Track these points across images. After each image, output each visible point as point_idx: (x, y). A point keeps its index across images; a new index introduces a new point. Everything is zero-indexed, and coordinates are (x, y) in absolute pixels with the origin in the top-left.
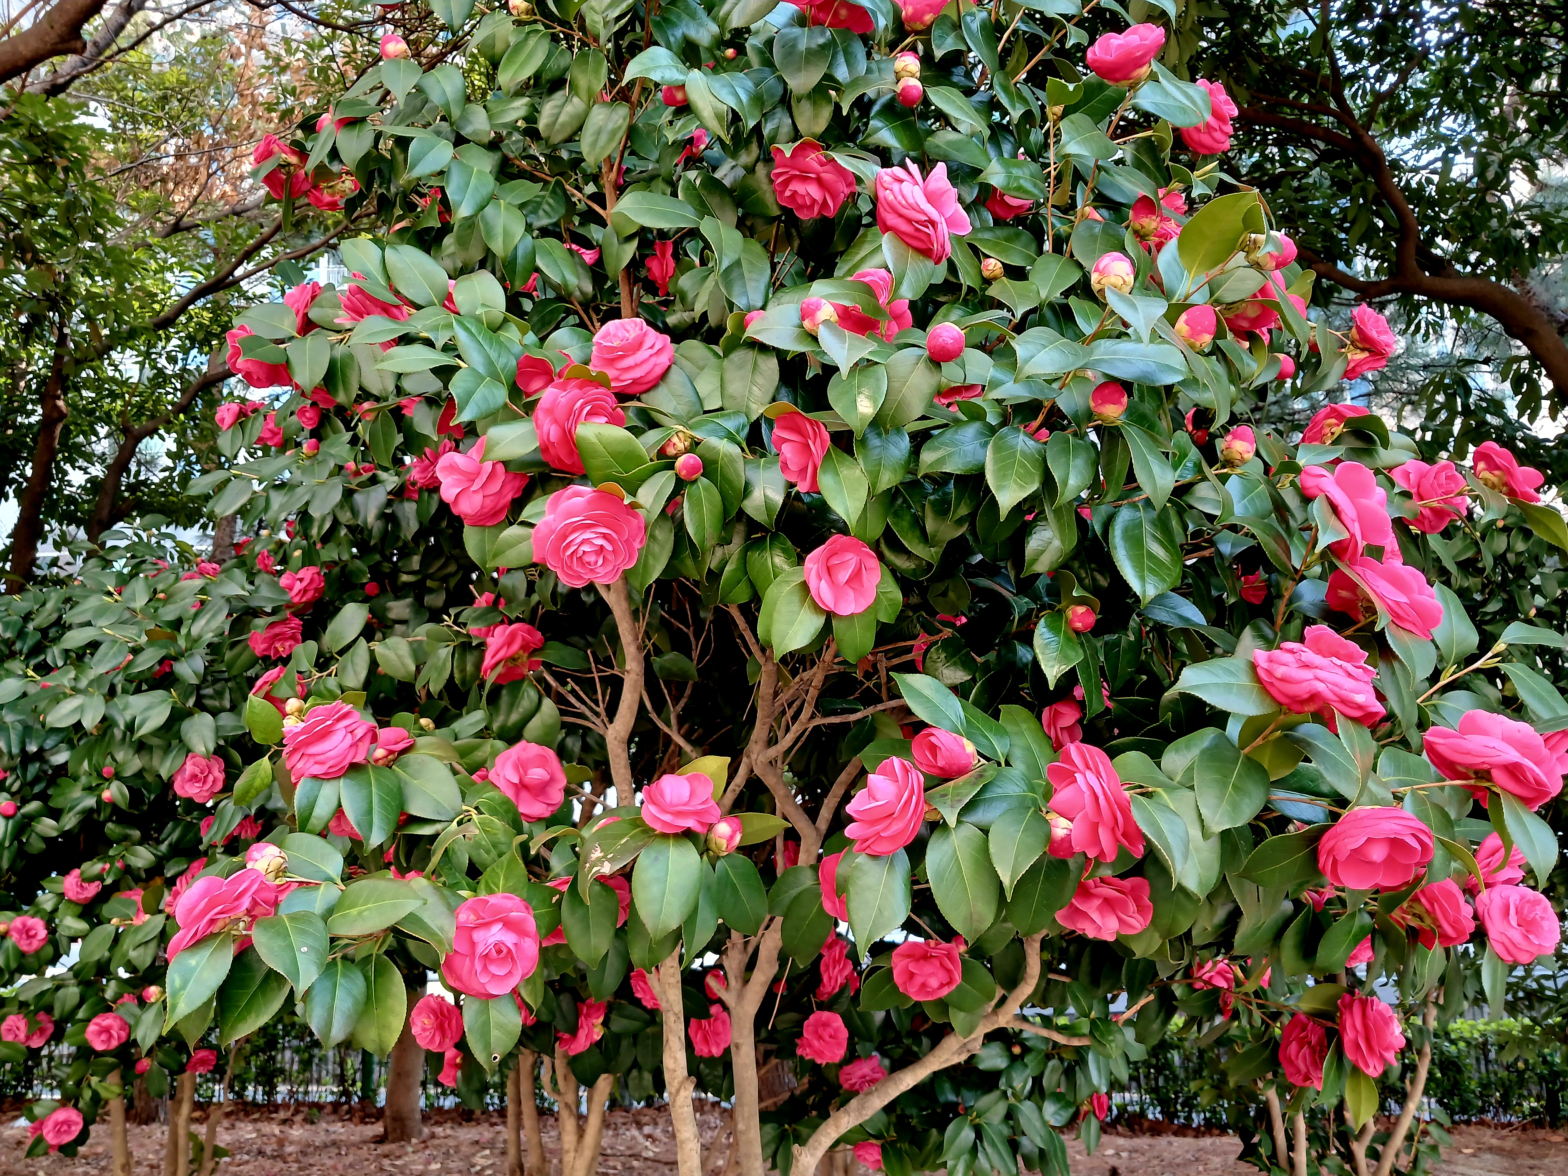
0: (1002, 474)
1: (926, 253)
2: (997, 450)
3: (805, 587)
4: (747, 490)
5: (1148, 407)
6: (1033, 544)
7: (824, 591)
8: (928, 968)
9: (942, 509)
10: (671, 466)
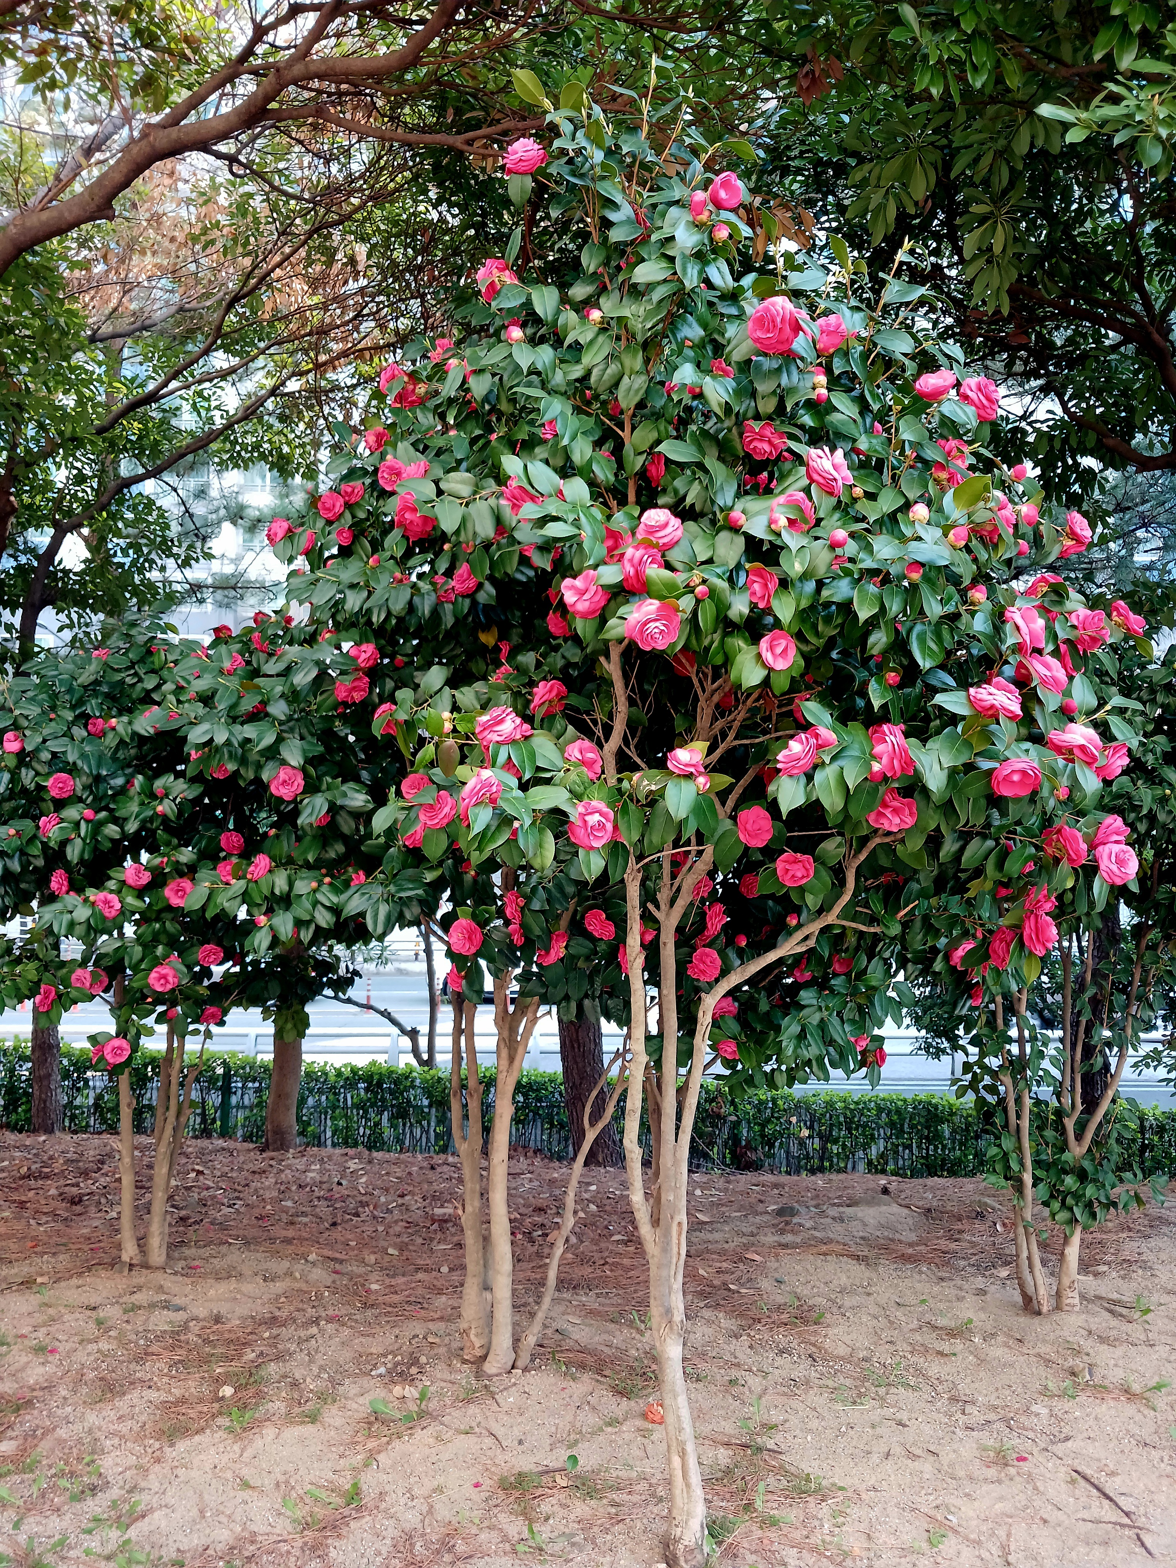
0: (861, 602)
1: (831, 494)
2: (860, 591)
3: (759, 655)
4: (729, 607)
5: (933, 574)
6: (872, 640)
7: (768, 656)
8: (796, 866)
9: (828, 620)
10: (692, 592)
